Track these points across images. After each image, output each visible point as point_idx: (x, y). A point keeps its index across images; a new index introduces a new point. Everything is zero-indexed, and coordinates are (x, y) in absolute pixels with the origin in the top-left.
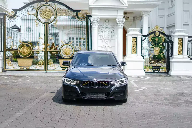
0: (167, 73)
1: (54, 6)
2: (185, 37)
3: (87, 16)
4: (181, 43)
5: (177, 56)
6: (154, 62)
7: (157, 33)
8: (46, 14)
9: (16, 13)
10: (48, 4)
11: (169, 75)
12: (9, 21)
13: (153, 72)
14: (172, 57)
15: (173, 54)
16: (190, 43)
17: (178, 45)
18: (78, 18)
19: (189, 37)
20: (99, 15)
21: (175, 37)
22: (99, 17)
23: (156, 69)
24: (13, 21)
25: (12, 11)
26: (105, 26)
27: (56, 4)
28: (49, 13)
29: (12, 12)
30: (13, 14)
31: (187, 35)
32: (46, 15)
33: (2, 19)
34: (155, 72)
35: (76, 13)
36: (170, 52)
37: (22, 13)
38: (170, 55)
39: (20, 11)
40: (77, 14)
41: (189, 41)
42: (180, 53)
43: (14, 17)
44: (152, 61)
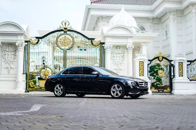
0: (171, 92)
1: (72, 35)
2: (185, 61)
3: (100, 43)
4: (181, 66)
5: (178, 77)
6: (159, 83)
7: (161, 58)
8: (65, 41)
9: (39, 41)
10: (66, 33)
11: (172, 94)
12: (33, 48)
13: (158, 91)
14: (174, 78)
15: (175, 76)
16: (189, 66)
17: (179, 68)
18: (93, 45)
19: (188, 61)
20: (112, 42)
21: (176, 61)
22: (112, 44)
23: (161, 89)
24: (37, 47)
25: (36, 38)
26: (116, 52)
27: (74, 33)
28: (68, 40)
29: (35, 40)
30: (36, 42)
31: (186, 59)
32: (65, 43)
33: (27, 46)
34: (160, 91)
35: (91, 40)
36: (172, 74)
37: (44, 40)
38: (172, 77)
39: (43, 39)
40: (91, 42)
41: (188, 65)
42: (181, 75)
43: (37, 44)
44: (157, 82)
